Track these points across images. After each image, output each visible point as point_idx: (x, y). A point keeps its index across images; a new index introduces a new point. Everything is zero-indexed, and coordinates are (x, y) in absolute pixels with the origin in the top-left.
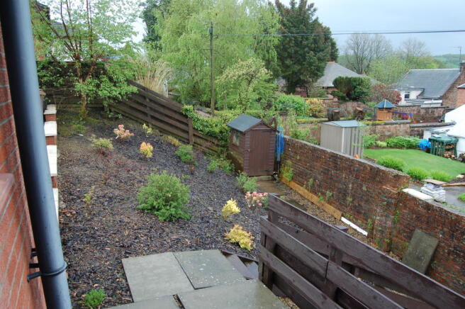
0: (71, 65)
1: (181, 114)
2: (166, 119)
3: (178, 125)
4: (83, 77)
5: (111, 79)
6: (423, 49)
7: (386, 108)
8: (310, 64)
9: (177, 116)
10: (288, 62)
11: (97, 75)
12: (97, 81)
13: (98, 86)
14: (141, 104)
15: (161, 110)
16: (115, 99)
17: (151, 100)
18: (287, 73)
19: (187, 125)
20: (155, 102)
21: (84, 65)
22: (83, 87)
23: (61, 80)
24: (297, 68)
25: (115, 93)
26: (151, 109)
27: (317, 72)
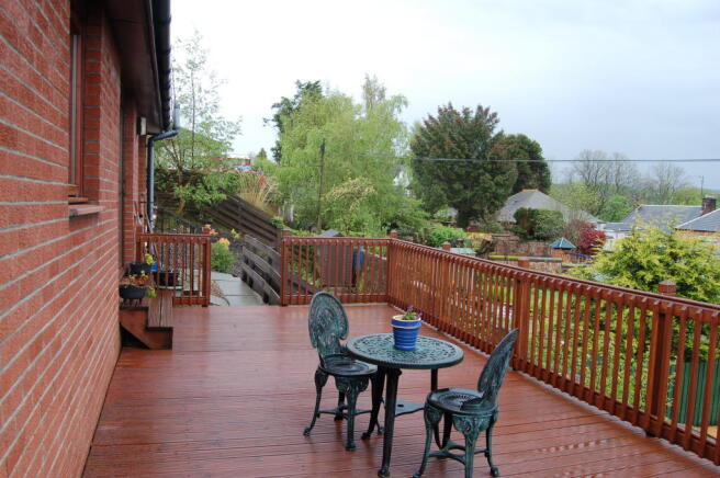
0: (173, 173)
1: (270, 224)
2: (256, 229)
3: (268, 235)
4: (184, 184)
5: (206, 188)
6: (681, 179)
7: (563, 249)
8: (485, 190)
9: (266, 227)
10: (457, 186)
11: (195, 183)
12: (193, 188)
13: (194, 192)
14: (233, 212)
15: (252, 219)
16: (207, 204)
17: (243, 209)
18: (455, 201)
19: (276, 235)
20: (248, 212)
21: (186, 174)
22: (181, 191)
23: (164, 185)
24: (468, 194)
25: (207, 198)
26: (243, 217)
27: (496, 202)
